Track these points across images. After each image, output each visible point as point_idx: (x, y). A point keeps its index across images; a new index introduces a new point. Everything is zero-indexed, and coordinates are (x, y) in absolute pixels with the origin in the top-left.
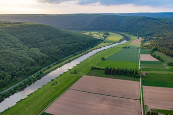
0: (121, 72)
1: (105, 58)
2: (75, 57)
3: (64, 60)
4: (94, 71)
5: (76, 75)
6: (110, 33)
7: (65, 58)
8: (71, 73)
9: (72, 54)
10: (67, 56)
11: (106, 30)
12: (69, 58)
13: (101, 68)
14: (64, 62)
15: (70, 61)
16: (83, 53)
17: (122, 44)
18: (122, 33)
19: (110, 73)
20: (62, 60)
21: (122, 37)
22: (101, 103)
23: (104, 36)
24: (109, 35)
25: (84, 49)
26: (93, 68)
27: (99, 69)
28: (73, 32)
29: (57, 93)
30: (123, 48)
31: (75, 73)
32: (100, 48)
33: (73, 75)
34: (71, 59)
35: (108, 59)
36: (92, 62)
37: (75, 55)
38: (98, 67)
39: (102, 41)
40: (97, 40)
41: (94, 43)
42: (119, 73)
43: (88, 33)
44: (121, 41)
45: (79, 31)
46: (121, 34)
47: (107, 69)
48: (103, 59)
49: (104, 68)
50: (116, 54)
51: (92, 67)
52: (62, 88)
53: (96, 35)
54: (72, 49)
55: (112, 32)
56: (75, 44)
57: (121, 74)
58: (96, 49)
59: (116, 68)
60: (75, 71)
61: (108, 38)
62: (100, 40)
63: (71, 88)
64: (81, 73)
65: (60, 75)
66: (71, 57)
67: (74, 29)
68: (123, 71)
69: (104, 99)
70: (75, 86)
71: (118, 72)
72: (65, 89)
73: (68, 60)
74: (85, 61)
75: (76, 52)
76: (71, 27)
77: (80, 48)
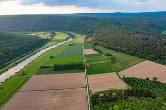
0: (69, 66)
1: (54, 56)
2: (22, 59)
3: (9, 64)
4: (44, 69)
5: (25, 76)
6: (56, 33)
7: (10, 62)
8: (18, 76)
9: (19, 56)
10: (12, 59)
11: (52, 30)
12: (15, 61)
13: (50, 65)
14: (10, 65)
15: (16, 64)
16: (30, 54)
17: (69, 42)
18: (67, 32)
19: (59, 69)
20: (7, 63)
21: (67, 36)
22: (52, 98)
23: (50, 36)
24: (55, 34)
25: (31, 50)
26: (43, 67)
27: (48, 67)
28: (17, 34)
29: (4, 98)
30: (70, 45)
32: (48, 47)
33: (21, 77)
34: (17, 61)
35: (56, 56)
36: (41, 61)
37: (22, 57)
38: (47, 65)
39: (49, 40)
40: (44, 40)
41: (41, 43)
43: (34, 34)
44: (67, 39)
45: (24, 32)
46: (67, 33)
47: (56, 65)
48: (52, 57)
49: (53, 65)
50: (64, 51)
51: (41, 66)
52: (10, 93)
53: (43, 35)
54: (17, 52)
55: (59, 31)
56: (20, 46)
57: (69, 68)
58: (44, 49)
59: (64, 64)
60: (23, 73)
61: (55, 37)
62: (47, 40)
63: (20, 90)
64: (29, 74)
65: (6, 80)
66: (17, 60)
67: (17, 31)
68: (71, 65)
69: (55, 93)
70: (24, 87)
71: (66, 67)
72: (13, 93)
73: (14, 63)
74: (33, 62)
75: (23, 53)
76: (15, 29)
77: (26, 50)
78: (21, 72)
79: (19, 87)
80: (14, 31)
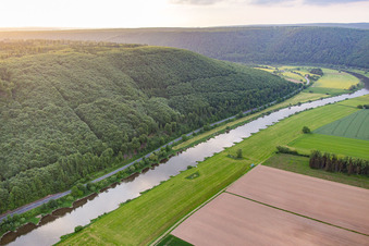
0: (354, 167)
1: (312, 128)
2: (241, 121)
3: (216, 126)
4: (283, 156)
6: (324, 70)
7: (218, 123)
8: (229, 156)
9: (235, 113)
10: (222, 118)
11: (315, 62)
12: (227, 122)
13: (301, 151)
14: (216, 130)
15: (228, 130)
16: (258, 114)
17: (358, 99)
18: (356, 71)
20: (212, 125)
21: (356, 81)
22: (296, 235)
23: (309, 77)
24: (322, 74)
25: (261, 104)
26: (281, 151)
27: (295, 153)
28: (238, 65)
29: (198, 196)
30: (360, 107)
31: (240, 156)
32: (300, 104)
33: (234, 161)
34: (230, 125)
35: (319, 131)
36: (279, 135)
37: (241, 117)
38: (292, 149)
39: (305, 88)
40: (293, 85)
41: (283, 92)
42: (349, 168)
43: (271, 70)
44: (353, 89)
45: (251, 64)
46: (354, 74)
47: (316, 155)
48: (306, 131)
49: (308, 152)
50: (340, 121)
51: (278, 148)
52: (209, 189)
53: (291, 74)
54: (234, 104)
55: (331, 67)
56: (242, 92)
58: (289, 106)
59: (340, 156)
60: (238, 154)
61: (320, 81)
62: (300, 85)
63: (229, 189)
64: (251, 158)
65: (206, 159)
66: (230, 121)
67: (239, 60)
69: (307, 229)
70: (237, 186)
71: (345, 165)
73: (225, 127)
74: (263, 133)
75: (243, 110)
76: (235, 55)
77: (251, 103)
78: (236, 150)
79: (228, 183)
80: (234, 59)
